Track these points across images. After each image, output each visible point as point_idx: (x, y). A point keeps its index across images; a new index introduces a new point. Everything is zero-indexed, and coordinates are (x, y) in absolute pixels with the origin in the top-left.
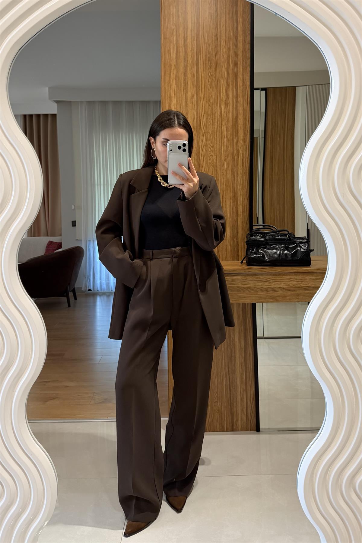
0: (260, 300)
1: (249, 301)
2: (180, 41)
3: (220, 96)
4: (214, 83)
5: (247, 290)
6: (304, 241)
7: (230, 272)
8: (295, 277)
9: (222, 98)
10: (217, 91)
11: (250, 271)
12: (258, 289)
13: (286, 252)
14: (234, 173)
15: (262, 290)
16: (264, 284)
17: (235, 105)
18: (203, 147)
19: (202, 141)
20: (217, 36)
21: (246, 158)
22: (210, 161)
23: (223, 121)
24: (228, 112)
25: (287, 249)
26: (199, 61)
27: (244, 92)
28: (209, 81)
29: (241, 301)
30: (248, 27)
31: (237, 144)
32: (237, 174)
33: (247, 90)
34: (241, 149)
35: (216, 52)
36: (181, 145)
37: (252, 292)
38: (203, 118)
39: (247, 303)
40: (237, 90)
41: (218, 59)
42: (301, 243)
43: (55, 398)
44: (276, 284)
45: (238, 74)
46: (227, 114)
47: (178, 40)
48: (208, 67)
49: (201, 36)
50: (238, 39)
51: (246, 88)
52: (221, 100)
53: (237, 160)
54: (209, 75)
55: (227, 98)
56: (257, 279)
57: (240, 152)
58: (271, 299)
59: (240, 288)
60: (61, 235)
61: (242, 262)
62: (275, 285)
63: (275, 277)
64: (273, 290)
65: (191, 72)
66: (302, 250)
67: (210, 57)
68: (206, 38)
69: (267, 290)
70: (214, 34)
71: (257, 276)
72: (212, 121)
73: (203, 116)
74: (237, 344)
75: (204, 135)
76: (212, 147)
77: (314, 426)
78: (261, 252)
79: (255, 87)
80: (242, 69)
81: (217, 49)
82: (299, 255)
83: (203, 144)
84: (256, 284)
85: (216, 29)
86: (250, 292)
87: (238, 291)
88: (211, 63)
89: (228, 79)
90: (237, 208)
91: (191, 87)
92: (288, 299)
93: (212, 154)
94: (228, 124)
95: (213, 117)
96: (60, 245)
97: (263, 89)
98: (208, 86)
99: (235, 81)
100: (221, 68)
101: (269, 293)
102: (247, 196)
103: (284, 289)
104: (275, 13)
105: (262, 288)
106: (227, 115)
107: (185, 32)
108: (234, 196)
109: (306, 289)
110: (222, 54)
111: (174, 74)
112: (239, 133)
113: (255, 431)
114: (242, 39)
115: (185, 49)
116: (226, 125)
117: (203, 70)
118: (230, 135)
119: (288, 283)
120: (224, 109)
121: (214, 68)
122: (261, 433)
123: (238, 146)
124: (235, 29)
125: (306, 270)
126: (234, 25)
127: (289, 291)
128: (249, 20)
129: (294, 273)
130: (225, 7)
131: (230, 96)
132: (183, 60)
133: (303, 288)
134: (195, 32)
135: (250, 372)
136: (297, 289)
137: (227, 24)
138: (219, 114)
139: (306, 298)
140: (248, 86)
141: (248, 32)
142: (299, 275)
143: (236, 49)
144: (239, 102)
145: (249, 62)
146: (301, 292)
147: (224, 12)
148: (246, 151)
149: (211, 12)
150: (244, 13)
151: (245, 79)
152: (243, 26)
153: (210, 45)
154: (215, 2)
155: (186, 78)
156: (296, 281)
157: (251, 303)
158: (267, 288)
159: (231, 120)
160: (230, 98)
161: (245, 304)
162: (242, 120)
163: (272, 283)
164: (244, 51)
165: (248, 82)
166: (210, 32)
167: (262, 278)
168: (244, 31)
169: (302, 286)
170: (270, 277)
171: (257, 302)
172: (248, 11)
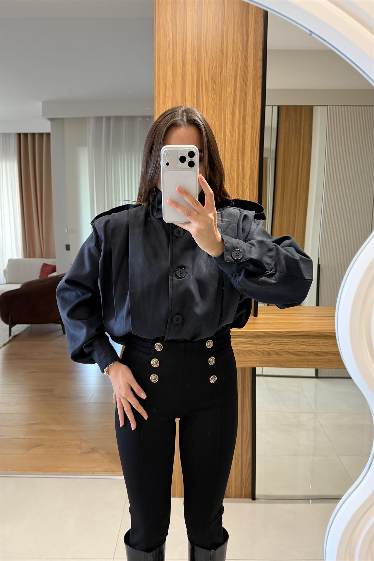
0: (261, 365)
1: (250, 365)
2: (177, 56)
3: (225, 122)
4: (218, 106)
5: (248, 353)
9: (227, 125)
12: (260, 352)
15: (263, 354)
16: (265, 347)
17: (241, 133)
20: (222, 51)
23: (226, 153)
24: (233, 143)
26: (200, 80)
27: (253, 118)
28: (211, 104)
29: (241, 365)
31: (243, 183)
33: (257, 115)
35: (221, 69)
37: (253, 356)
39: (247, 368)
40: (245, 115)
41: (223, 77)
44: (280, 347)
45: (247, 95)
46: (231, 145)
47: (175, 54)
48: (211, 87)
49: (203, 50)
50: (248, 54)
51: (256, 114)
55: (233, 126)
56: (259, 342)
57: (247, 193)
58: (274, 364)
59: (240, 351)
62: (279, 349)
63: (279, 339)
65: (190, 92)
67: (213, 75)
68: (209, 53)
70: (219, 48)
71: (259, 338)
80: (252, 90)
81: (222, 66)
84: (258, 347)
85: (222, 42)
86: (251, 355)
87: (238, 355)
88: (215, 82)
89: (234, 102)
92: (294, 365)
94: (232, 157)
98: (211, 109)
99: (242, 105)
100: (227, 89)
101: (270, 356)
103: (290, 353)
105: (264, 351)
106: (232, 146)
109: (317, 354)
110: (229, 72)
111: (169, 94)
112: (246, 168)
113: (250, 498)
114: (253, 54)
115: (184, 65)
116: (230, 158)
117: (205, 91)
118: (235, 170)
119: (296, 347)
120: (229, 139)
121: (219, 89)
122: (257, 501)
123: (244, 185)
124: (245, 42)
125: (318, 333)
126: (243, 37)
127: (296, 356)
128: (262, 32)
129: (304, 336)
130: (233, 15)
131: (236, 123)
132: (181, 78)
133: (313, 353)
134: (196, 45)
135: (247, 435)
136: (306, 354)
137: (236, 35)
138: (222, 145)
139: (318, 365)
140: (258, 111)
141: (260, 47)
142: (310, 338)
143: (246, 66)
144: (247, 130)
145: (260, 81)
146: (311, 357)
147: (233, 21)
148: (253, 191)
149: (216, 20)
150: (256, 22)
151: (256, 103)
152: (254, 39)
153: (213, 61)
154: (221, 8)
155: (184, 100)
156: (306, 345)
157: (250, 368)
158: (269, 351)
159: (236, 152)
160: (236, 125)
161: (245, 368)
162: (250, 152)
163: (276, 346)
164: (255, 69)
165: (258, 106)
166: (215, 46)
167: (264, 340)
168: (255, 44)
169: (313, 351)
170: (274, 339)
171: (258, 367)
172: (261, 21)
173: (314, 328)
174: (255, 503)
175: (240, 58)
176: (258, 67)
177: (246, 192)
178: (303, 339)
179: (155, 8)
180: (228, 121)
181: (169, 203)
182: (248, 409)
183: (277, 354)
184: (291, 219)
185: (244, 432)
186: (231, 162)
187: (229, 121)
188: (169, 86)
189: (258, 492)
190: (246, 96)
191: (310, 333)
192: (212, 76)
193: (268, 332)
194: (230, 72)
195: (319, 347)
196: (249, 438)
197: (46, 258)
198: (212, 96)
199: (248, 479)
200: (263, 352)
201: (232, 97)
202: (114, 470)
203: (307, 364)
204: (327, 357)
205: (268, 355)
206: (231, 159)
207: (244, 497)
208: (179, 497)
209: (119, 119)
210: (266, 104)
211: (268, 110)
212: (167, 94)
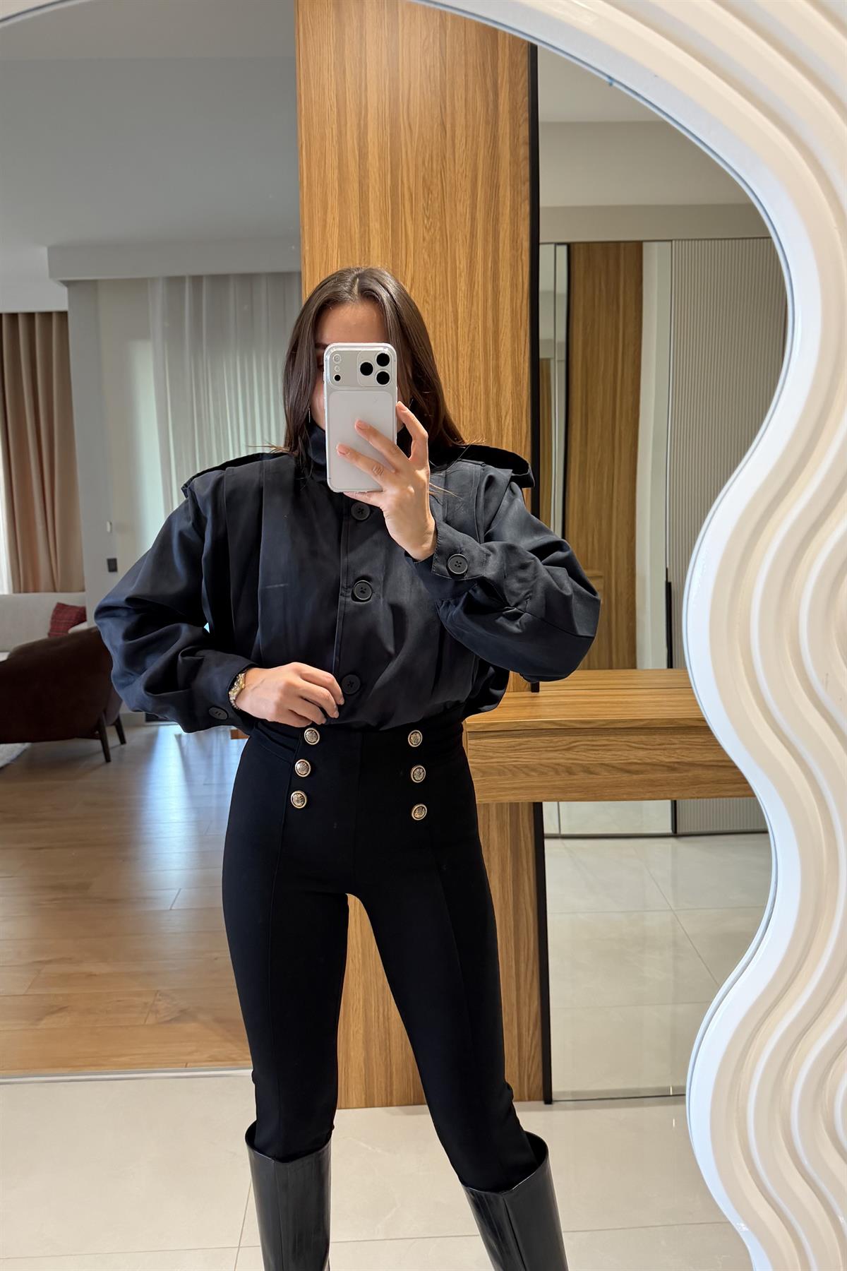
0: (553, 796)
1: (526, 798)
2: (349, 137)
3: (454, 278)
4: (438, 244)
5: (522, 771)
7: (481, 728)
8: (643, 738)
9: (458, 283)
10: (446, 263)
11: (528, 724)
12: (548, 767)
15: (557, 772)
16: (561, 755)
17: (490, 300)
20: (443, 125)
21: (521, 438)
23: (459, 341)
24: (473, 320)
26: (398, 190)
27: (513, 266)
28: (424, 240)
29: (508, 798)
30: (524, 101)
31: (498, 405)
33: (522, 260)
34: (508, 418)
35: (442, 163)
37: (534, 776)
39: (522, 803)
40: (496, 263)
41: (448, 182)
44: (593, 756)
45: (500, 219)
46: (470, 325)
47: (344, 133)
48: (422, 203)
49: (402, 125)
50: (497, 131)
51: (520, 258)
52: (455, 288)
54: (423, 221)
55: (471, 284)
56: (546, 745)
57: (507, 424)
58: (582, 794)
59: (505, 768)
62: (591, 759)
63: (590, 738)
64: (585, 771)
65: (379, 215)
67: (426, 176)
68: (416, 130)
69: (570, 771)
70: (437, 118)
71: (546, 735)
80: (509, 208)
81: (444, 158)
84: (543, 756)
85: (443, 106)
86: (528, 775)
87: (500, 775)
88: (430, 191)
89: (473, 235)
91: (380, 255)
92: (623, 794)
94: (472, 351)
98: (424, 251)
99: (490, 239)
100: (456, 205)
101: (575, 777)
103: (613, 767)
105: (558, 764)
106: (472, 327)
107: (360, 113)
109: (671, 768)
110: (459, 172)
111: (334, 219)
112: (503, 374)
113: (540, 1100)
114: (508, 131)
115: (363, 155)
116: (468, 354)
117: (409, 211)
118: (480, 379)
119: (626, 753)
120: (464, 312)
121: (439, 207)
122: (555, 1105)
123: (501, 409)
124: (491, 106)
125: (671, 721)
126: (487, 96)
127: (626, 775)
128: (527, 83)
129: (642, 728)
130: (463, 49)
131: (478, 277)
132: (357, 185)
133: (663, 766)
134: (387, 114)
135: (528, 960)
136: (649, 768)
137: (470, 95)
138: (450, 324)
139: (674, 791)
140: (523, 252)
141: (522, 115)
142: (654, 734)
143: (494, 157)
144: (501, 294)
145: (526, 189)
146: (659, 775)
147: (463, 62)
148: (520, 421)
149: (428, 61)
150: (513, 65)
151: (518, 235)
152: (509, 99)
153: (426, 147)
154: (438, 35)
155: (365, 231)
156: (647, 749)
157: (529, 803)
158: (569, 765)
159: (481, 341)
160: (478, 282)
161: (518, 803)
162: (510, 341)
163: (584, 754)
164: (514, 162)
165: (524, 242)
166: (427, 113)
167: (556, 740)
168: (513, 111)
169: (661, 762)
170: (578, 738)
171: (545, 801)
172: (524, 61)
173: (660, 712)
174: (551, 1110)
175: (481, 140)
176: (521, 158)
177: (505, 423)
178: (641, 737)
179: (296, 36)
180: (460, 275)
181: (341, 453)
182: (528, 898)
183: (587, 770)
184: (605, 487)
185: (522, 953)
186: (471, 361)
187: (463, 274)
188: (333, 201)
189: (557, 1087)
190: (496, 220)
191: (654, 721)
192: (424, 179)
193: (563, 723)
194: (461, 171)
195: (673, 752)
196: (534, 966)
197: (62, 591)
198: (426, 221)
199: (534, 1057)
200: (557, 767)
201: (468, 224)
202: (234, 1056)
203: (649, 791)
204: (690, 774)
205: (567, 774)
206: (471, 354)
207: (527, 1099)
208: (382, 1106)
209: (220, 280)
210: (541, 241)
211: (545, 253)
212: (330, 220)
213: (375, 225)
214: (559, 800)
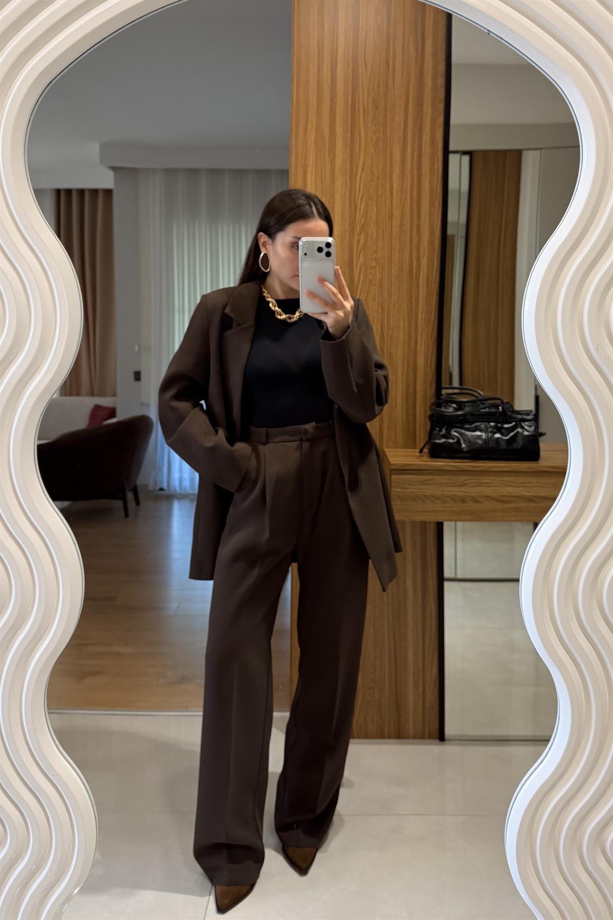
0: (451, 518)
1: (432, 519)
2: (325, 70)
3: (391, 165)
4: (381, 143)
5: (430, 499)
6: (529, 417)
7: (400, 467)
8: (512, 479)
10: (386, 155)
11: (434, 466)
12: (448, 497)
13: (497, 435)
14: (411, 297)
15: (455, 501)
16: (457, 489)
17: (415, 182)
18: (360, 252)
19: (359, 242)
20: (387, 63)
21: (433, 274)
22: (371, 277)
23: (394, 208)
24: (403, 194)
25: (499, 430)
26: (355, 105)
28: (372, 139)
29: (419, 518)
30: (442, 48)
31: (418, 250)
32: (417, 300)
33: (438, 155)
34: (425, 258)
35: (386, 89)
36: (323, 246)
37: (438, 503)
38: (361, 203)
39: (429, 522)
40: (420, 155)
41: (389, 101)
42: (525, 420)
43: (96, 674)
44: (479, 490)
45: (424, 126)
46: (401, 197)
47: (322, 67)
48: (371, 114)
49: (360, 61)
50: (424, 67)
51: (436, 153)
52: (392, 172)
53: (418, 276)
54: (372, 127)
55: (403, 169)
56: (447, 481)
57: (423, 263)
59: (417, 496)
60: (114, 395)
61: (421, 451)
62: (477, 492)
63: (477, 478)
64: (473, 501)
65: (342, 122)
66: (526, 433)
67: (375, 97)
68: (370, 66)
69: (463, 501)
70: (383, 58)
71: (448, 475)
72: (375, 208)
73: (362, 199)
74: (410, 591)
75: (363, 231)
76: (376, 252)
77: (539, 733)
78: (455, 436)
79: (452, 148)
80: (429, 119)
81: (387, 85)
82: (520, 442)
83: (360, 246)
84: (445, 489)
85: (388, 50)
86: (433, 502)
87: (413, 501)
88: (377, 107)
89: (405, 137)
90: (415, 357)
91: (342, 149)
92: (498, 517)
93: (374, 264)
94: (403, 214)
95: (377, 201)
96: (112, 413)
97: (465, 153)
98: (371, 147)
99: (417, 140)
100: (394, 117)
101: (466, 505)
102: (433, 339)
103: (492, 498)
104: (486, 31)
105: (456, 496)
107: (333, 54)
108: (410, 338)
109: (530, 500)
111: (313, 125)
112: (423, 228)
113: (436, 738)
114: (431, 67)
115: (334, 82)
117: (363, 120)
118: (407, 232)
119: (501, 489)
120: (397, 188)
121: (383, 118)
122: (446, 743)
123: (420, 252)
124: (420, 50)
126: (417, 43)
127: (501, 504)
128: (444, 36)
129: (511, 472)
130: (403, 13)
131: (408, 165)
132: (329, 103)
133: (524, 498)
134: (351, 55)
135: (431, 637)
136: (514, 499)
137: (406, 42)
140: (438, 148)
142: (519, 476)
143: (421, 85)
144: (423, 177)
145: (441, 107)
146: (521, 505)
147: (402, 21)
148: (433, 260)
149: (379, 21)
152: (432, 46)
153: (375, 77)
154: (386, 3)
155: (333, 134)
156: (514, 486)
157: (435, 522)
158: (463, 497)
159: (409, 207)
160: (408, 168)
161: (427, 522)
162: (428, 208)
163: (473, 488)
164: (435, 88)
166: (377, 56)
167: (454, 478)
168: (435, 53)
169: (523, 495)
170: (469, 477)
171: (447, 520)
172: (443, 21)
174: (444, 745)
175: (413, 74)
176: (439, 85)
178: (511, 477)
180: (395, 164)
182: (432, 596)
183: (475, 500)
185: (427, 633)
186: (401, 220)
187: (397, 163)
188: (312, 114)
192: (373, 98)
193: (460, 466)
194: (398, 94)
195: (531, 489)
196: (434, 644)
199: (433, 708)
201: (402, 129)
203: (515, 515)
205: (461, 502)
206: (401, 216)
207: (427, 737)
210: (450, 150)
212: (309, 125)
213: (339, 129)
214: (456, 521)
